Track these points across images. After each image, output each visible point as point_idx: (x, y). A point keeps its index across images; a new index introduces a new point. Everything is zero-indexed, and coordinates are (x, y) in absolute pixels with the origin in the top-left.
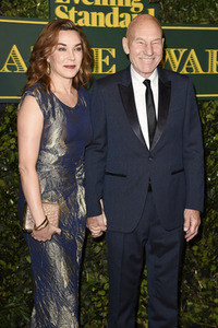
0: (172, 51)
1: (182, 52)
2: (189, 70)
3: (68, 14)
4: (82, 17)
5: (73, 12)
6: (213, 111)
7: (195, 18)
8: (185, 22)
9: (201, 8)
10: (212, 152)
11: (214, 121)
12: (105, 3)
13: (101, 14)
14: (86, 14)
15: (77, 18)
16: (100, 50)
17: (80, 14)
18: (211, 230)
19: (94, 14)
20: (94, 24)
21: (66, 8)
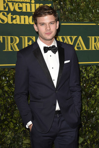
0: (68, 37)
1: (74, 38)
2: (79, 48)
3: (7, 17)
4: (15, 18)
5: (10, 15)
6: (93, 72)
7: (81, 19)
8: (75, 20)
9: (84, 13)
10: (93, 96)
11: (94, 78)
12: (29, 10)
13: (27, 17)
14: (18, 17)
15: (12, 19)
16: (26, 37)
17: (14, 17)
18: (94, 143)
19: (22, 17)
20: (23, 23)
21: (6, 13)
